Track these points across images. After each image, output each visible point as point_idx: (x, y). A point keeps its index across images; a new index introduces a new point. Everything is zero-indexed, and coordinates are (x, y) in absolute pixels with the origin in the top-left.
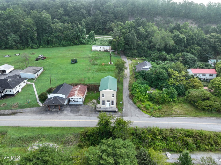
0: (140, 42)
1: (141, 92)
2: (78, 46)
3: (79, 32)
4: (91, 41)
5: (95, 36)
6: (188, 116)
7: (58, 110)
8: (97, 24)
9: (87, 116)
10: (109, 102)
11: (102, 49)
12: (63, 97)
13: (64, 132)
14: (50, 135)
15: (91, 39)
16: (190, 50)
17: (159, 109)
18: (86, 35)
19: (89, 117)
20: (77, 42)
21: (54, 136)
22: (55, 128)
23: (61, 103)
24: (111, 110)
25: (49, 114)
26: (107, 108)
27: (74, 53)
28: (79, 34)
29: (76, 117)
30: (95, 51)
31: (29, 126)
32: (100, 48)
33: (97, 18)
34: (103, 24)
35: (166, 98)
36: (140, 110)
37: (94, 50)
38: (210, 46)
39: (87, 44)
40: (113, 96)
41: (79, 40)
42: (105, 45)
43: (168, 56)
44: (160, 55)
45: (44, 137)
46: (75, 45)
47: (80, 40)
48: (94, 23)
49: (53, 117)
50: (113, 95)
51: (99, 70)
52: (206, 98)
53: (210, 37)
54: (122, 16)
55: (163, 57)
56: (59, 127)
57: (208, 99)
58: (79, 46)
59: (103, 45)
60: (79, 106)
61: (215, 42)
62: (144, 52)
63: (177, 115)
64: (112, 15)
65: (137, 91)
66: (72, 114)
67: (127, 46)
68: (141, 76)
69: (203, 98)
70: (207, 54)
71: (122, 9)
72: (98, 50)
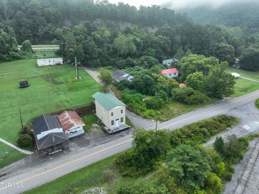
0: (100, 50)
1: (138, 102)
2: (10, 62)
3: (6, 43)
4: (29, 53)
5: (32, 46)
6: (185, 112)
7: (61, 150)
8: (23, 29)
9: (103, 143)
10: (118, 121)
11: (52, 63)
12: (60, 132)
13: (95, 170)
14: (82, 181)
15: (28, 51)
16: (147, 53)
17: (162, 113)
18: (18, 46)
19: (107, 144)
20: (7, 57)
21: (88, 180)
22: (80, 171)
23: (64, 139)
24: (123, 128)
25: (53, 159)
26: (118, 128)
27: (11, 73)
28: (7, 45)
29: (92, 149)
30: (43, 67)
31: (41, 184)
32: (50, 61)
33: (21, 22)
34: (32, 30)
35: (161, 101)
36: (148, 120)
37: (41, 65)
38: (161, 48)
39: (24, 58)
40: (122, 113)
41: (9, 54)
42: (52, 58)
43: (135, 61)
44: (127, 62)
45: (77, 187)
46: (4, 61)
47: (11, 54)
48: (18, 28)
49: (62, 160)
50: (122, 111)
51: (72, 89)
52: (190, 93)
53: (159, 40)
54: (55, 19)
55: (131, 63)
56: (85, 167)
57: (192, 93)
58: (12, 62)
59: (49, 58)
60: (83, 137)
61: (164, 44)
62: (107, 60)
63: (177, 114)
64: (43, 18)
65: (134, 101)
66: (83, 148)
67: (88, 56)
68: (125, 86)
69: (188, 94)
70: (161, 55)
71: (55, 9)
72: (48, 65)
